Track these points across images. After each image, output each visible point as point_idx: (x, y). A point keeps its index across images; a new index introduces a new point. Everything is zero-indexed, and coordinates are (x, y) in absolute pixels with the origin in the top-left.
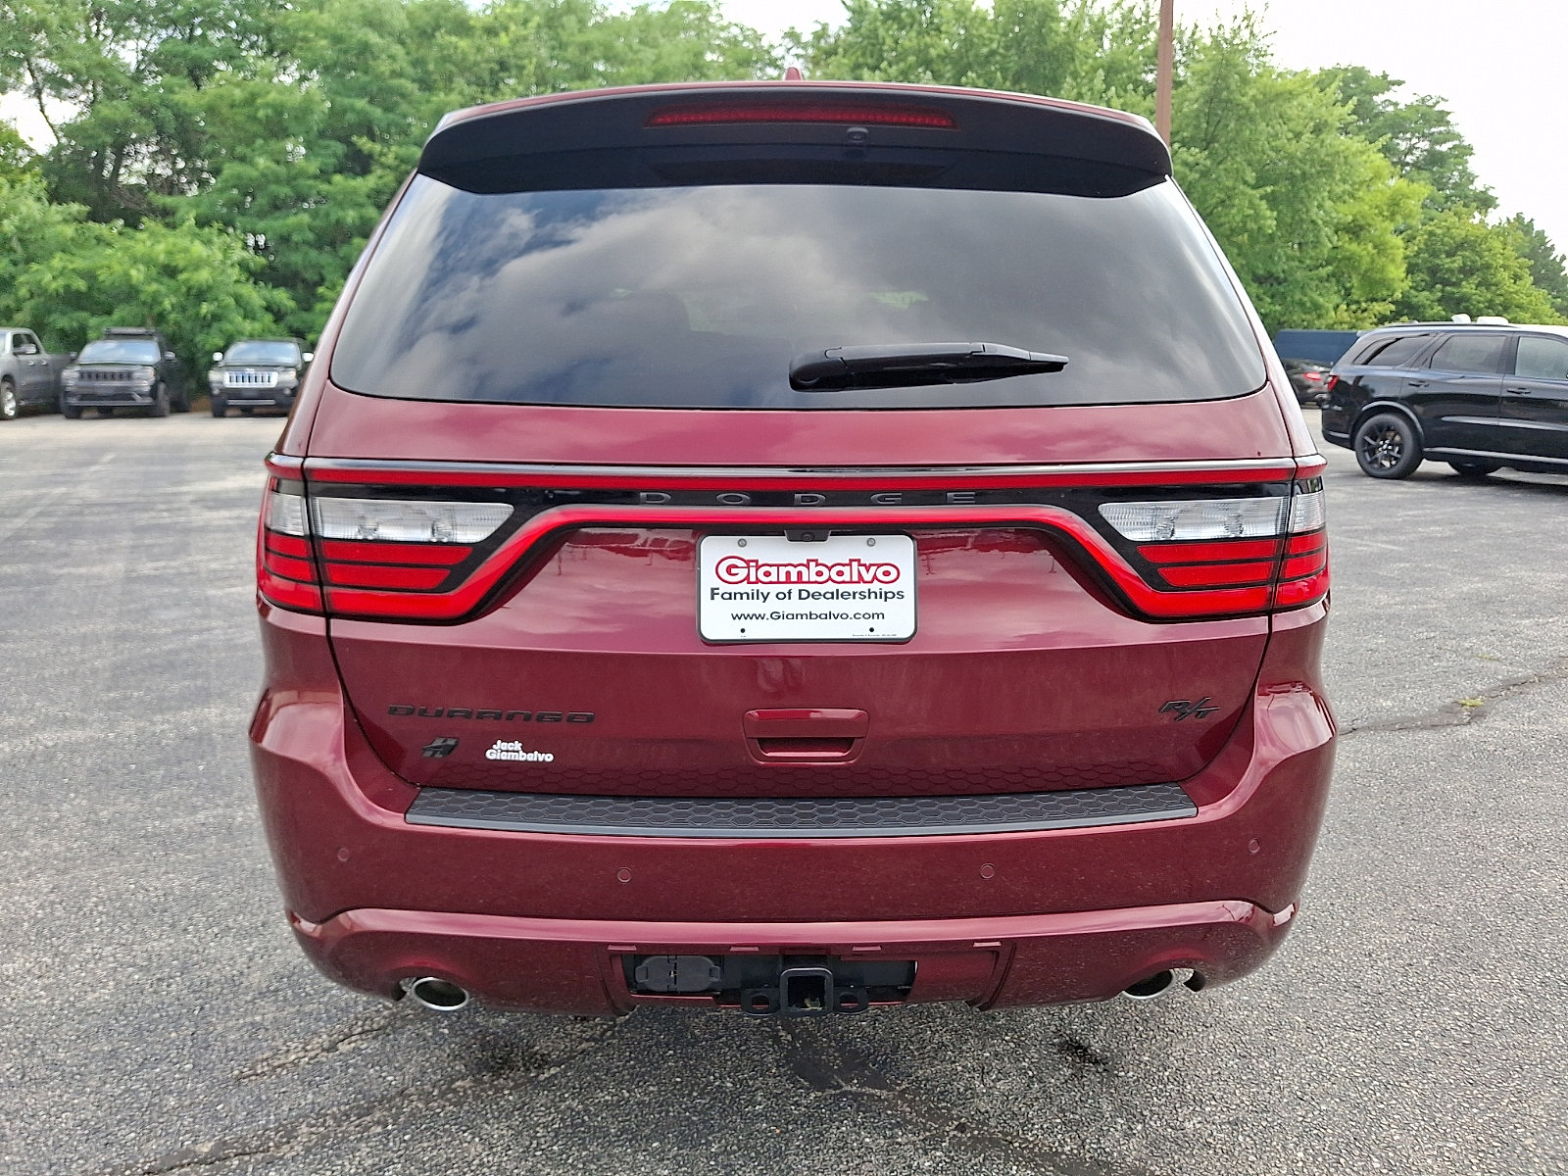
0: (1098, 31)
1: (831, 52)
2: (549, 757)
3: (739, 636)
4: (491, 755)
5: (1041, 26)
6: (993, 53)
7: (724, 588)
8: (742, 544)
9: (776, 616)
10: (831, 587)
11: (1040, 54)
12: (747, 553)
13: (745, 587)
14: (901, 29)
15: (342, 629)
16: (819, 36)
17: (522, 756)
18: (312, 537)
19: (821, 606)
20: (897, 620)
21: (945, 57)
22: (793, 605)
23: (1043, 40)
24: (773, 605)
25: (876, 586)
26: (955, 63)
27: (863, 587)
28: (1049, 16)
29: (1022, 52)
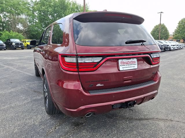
0: (70, 4)
1: (37, 4)
2: (103, 85)
3: (123, 70)
4: (97, 86)
5: (64, 3)
6: (58, 5)
7: (121, 65)
8: (122, 60)
9: (126, 67)
10: (130, 64)
11: (64, 6)
12: (123, 61)
13: (123, 65)
14: (46, 2)
15: (80, 73)
16: (36, 2)
17: (100, 85)
18: (77, 63)
19: (130, 66)
20: (136, 67)
21: (52, 6)
22: (127, 66)
23: (64, 5)
24: (126, 66)
25: (134, 64)
26: (54, 6)
27: (133, 64)
28: (64, 2)
29: (61, 6)
